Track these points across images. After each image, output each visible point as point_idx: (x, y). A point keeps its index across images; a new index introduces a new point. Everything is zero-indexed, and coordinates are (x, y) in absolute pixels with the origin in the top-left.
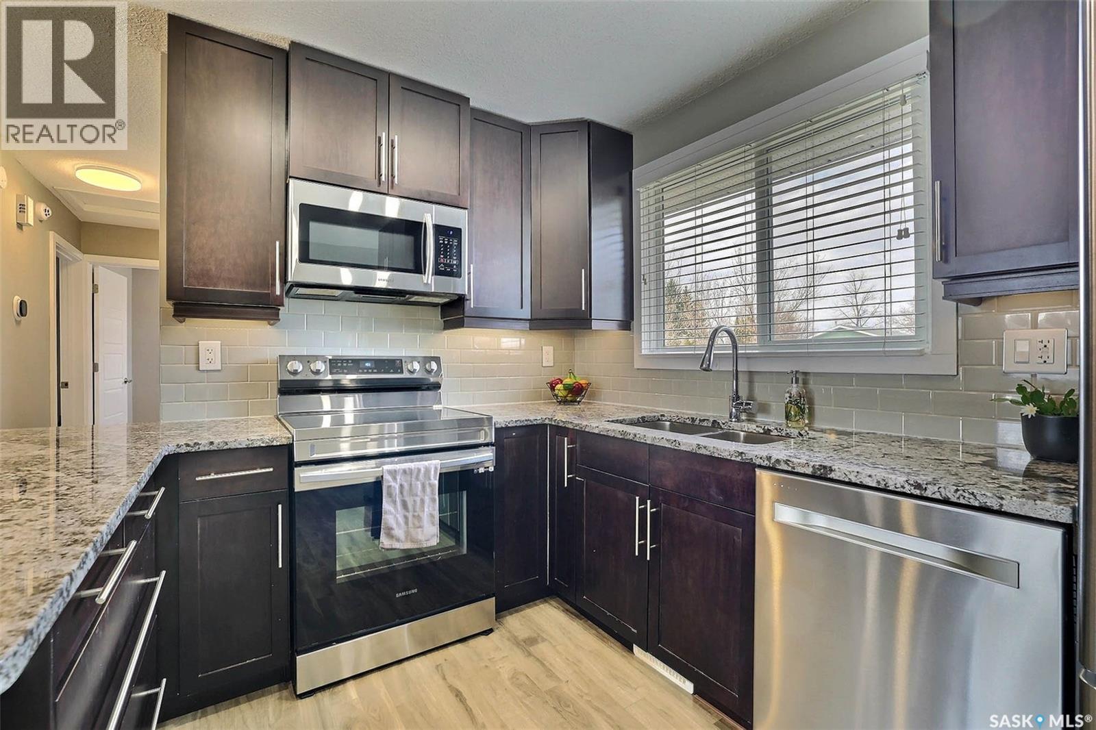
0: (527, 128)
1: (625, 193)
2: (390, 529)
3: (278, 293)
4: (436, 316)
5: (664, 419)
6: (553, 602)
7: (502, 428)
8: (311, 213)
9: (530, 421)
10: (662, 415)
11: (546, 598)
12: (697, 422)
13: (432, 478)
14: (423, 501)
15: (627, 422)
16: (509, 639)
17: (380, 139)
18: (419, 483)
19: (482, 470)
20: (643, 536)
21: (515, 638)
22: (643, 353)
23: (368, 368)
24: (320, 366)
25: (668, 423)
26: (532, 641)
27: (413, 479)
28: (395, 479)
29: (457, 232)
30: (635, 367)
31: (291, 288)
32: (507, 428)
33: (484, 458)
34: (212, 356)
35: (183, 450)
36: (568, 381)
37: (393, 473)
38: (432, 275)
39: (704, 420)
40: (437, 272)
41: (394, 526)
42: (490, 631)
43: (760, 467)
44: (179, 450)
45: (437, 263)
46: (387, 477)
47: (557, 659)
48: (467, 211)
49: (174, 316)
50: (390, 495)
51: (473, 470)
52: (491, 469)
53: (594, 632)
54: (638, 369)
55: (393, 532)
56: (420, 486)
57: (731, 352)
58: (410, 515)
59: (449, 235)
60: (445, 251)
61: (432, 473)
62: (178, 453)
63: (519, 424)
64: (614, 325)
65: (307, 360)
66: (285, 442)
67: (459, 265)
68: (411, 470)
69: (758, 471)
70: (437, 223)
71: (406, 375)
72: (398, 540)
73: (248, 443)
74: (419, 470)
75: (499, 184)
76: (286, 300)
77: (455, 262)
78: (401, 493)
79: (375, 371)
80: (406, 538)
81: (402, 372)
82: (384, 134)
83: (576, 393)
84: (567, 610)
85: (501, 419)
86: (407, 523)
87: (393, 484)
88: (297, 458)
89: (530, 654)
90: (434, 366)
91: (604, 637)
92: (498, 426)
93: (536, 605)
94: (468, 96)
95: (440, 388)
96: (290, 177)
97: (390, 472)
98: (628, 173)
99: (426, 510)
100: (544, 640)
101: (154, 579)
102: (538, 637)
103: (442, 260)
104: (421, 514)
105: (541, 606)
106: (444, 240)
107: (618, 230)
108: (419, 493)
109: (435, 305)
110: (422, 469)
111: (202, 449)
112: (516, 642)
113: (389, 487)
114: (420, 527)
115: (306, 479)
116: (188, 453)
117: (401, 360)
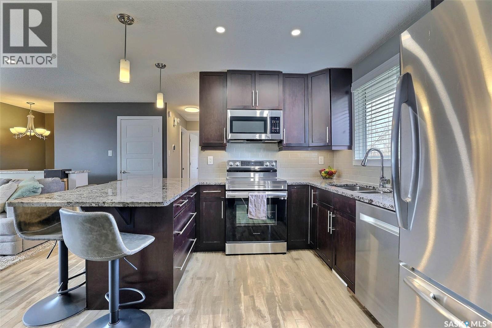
0: (307, 75)
1: (349, 93)
2: (250, 212)
3: (225, 142)
4: (276, 146)
5: (357, 186)
6: (311, 251)
7: (290, 185)
8: (233, 119)
9: (301, 183)
10: (356, 184)
11: (310, 250)
12: (368, 187)
13: (264, 199)
14: (261, 205)
15: (338, 186)
16: (290, 257)
17: (253, 92)
18: (260, 200)
19: (282, 199)
20: (330, 226)
21: (292, 257)
22: (356, 159)
23: (252, 164)
24: (238, 163)
25: (358, 187)
26: (297, 259)
27: (258, 198)
28: (252, 198)
29: (278, 118)
30: (353, 165)
31: (228, 141)
32: (292, 185)
33: (284, 195)
34: (211, 161)
35: (201, 184)
36: (327, 170)
37: (252, 196)
38: (270, 133)
39: (370, 186)
40: (271, 132)
41: (252, 212)
42: (285, 253)
43: (357, 200)
44: (200, 184)
45: (271, 129)
46: (250, 197)
47: (303, 266)
48: (282, 111)
49: (201, 150)
50: (251, 202)
51: (279, 198)
52: (286, 199)
53: (321, 262)
54: (354, 166)
55: (251, 213)
56: (260, 201)
57: (380, 159)
58: (257, 209)
59: (275, 120)
60: (274, 125)
61: (264, 197)
62: (200, 185)
63: (297, 184)
64: (346, 148)
65: (235, 162)
66: (224, 184)
67: (279, 130)
68: (257, 195)
69: (356, 201)
70: (272, 116)
71: (265, 167)
72: (253, 216)
73: (215, 184)
74: (260, 196)
75: (295, 98)
76: (227, 144)
77: (278, 129)
78: (254, 202)
79: (255, 165)
80: (255, 216)
81: (263, 166)
82: (253, 91)
83: (330, 175)
84: (315, 254)
85: (290, 182)
86: (256, 211)
87: (252, 199)
88: (227, 189)
89: (295, 262)
90: (274, 164)
91: (324, 264)
92: (289, 184)
93: (305, 250)
94: (282, 71)
95: (277, 171)
96: (228, 109)
97: (251, 195)
98: (350, 85)
99: (262, 208)
100: (302, 260)
101: (193, 214)
102: (300, 258)
103: (273, 128)
104: (260, 209)
105: (307, 251)
106: (274, 122)
107: (347, 109)
108: (260, 203)
109: (275, 143)
110: (261, 196)
111: (205, 184)
112: (292, 258)
113: (251, 200)
114: (260, 213)
115: (229, 195)
116: (202, 185)
117: (263, 162)
